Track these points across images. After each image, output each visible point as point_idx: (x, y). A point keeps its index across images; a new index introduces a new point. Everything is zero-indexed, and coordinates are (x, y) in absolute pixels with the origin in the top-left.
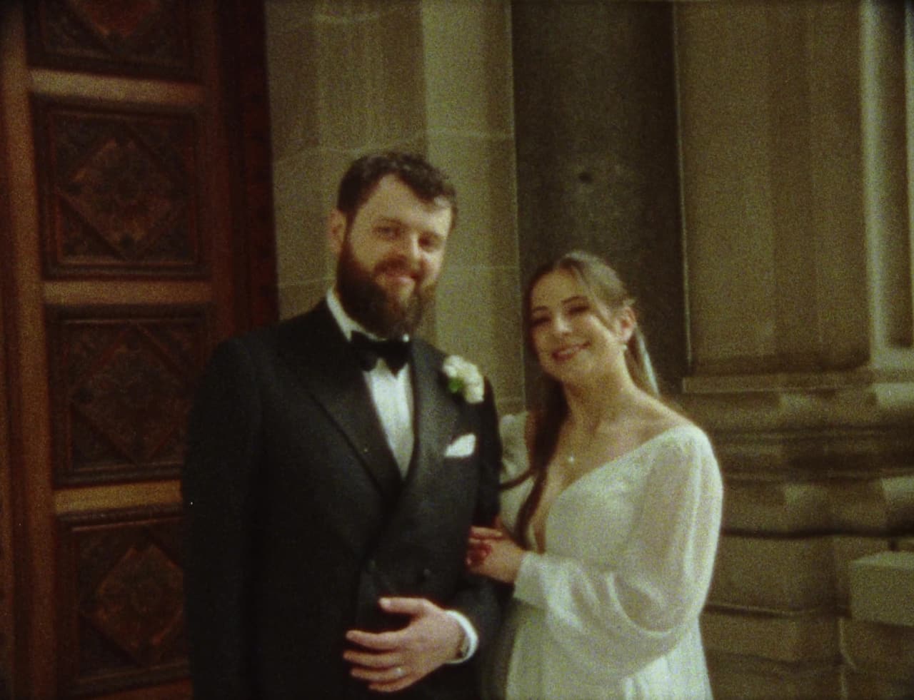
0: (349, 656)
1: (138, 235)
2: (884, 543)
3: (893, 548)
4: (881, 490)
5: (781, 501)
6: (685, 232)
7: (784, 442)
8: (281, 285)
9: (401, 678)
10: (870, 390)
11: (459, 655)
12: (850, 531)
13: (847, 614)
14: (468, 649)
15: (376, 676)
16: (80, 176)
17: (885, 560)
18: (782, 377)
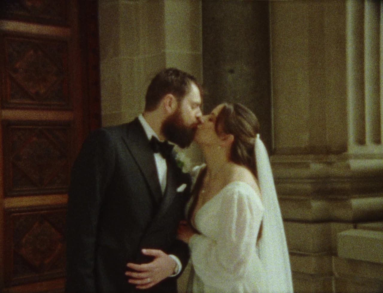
0: (127, 273)
1: (42, 91)
2: (351, 225)
3: (355, 228)
4: (351, 204)
5: (310, 207)
6: (272, 95)
7: (311, 183)
8: (103, 113)
9: (149, 283)
10: (347, 162)
11: (174, 273)
12: (338, 220)
13: (336, 255)
14: (178, 271)
15: (138, 282)
16: (17, 65)
17: (352, 232)
18: (311, 156)
